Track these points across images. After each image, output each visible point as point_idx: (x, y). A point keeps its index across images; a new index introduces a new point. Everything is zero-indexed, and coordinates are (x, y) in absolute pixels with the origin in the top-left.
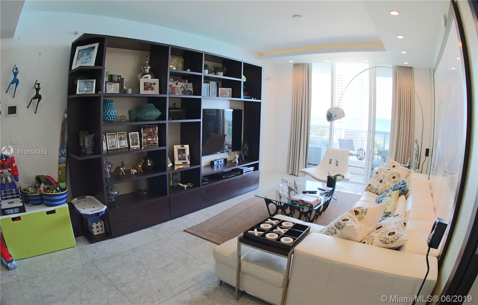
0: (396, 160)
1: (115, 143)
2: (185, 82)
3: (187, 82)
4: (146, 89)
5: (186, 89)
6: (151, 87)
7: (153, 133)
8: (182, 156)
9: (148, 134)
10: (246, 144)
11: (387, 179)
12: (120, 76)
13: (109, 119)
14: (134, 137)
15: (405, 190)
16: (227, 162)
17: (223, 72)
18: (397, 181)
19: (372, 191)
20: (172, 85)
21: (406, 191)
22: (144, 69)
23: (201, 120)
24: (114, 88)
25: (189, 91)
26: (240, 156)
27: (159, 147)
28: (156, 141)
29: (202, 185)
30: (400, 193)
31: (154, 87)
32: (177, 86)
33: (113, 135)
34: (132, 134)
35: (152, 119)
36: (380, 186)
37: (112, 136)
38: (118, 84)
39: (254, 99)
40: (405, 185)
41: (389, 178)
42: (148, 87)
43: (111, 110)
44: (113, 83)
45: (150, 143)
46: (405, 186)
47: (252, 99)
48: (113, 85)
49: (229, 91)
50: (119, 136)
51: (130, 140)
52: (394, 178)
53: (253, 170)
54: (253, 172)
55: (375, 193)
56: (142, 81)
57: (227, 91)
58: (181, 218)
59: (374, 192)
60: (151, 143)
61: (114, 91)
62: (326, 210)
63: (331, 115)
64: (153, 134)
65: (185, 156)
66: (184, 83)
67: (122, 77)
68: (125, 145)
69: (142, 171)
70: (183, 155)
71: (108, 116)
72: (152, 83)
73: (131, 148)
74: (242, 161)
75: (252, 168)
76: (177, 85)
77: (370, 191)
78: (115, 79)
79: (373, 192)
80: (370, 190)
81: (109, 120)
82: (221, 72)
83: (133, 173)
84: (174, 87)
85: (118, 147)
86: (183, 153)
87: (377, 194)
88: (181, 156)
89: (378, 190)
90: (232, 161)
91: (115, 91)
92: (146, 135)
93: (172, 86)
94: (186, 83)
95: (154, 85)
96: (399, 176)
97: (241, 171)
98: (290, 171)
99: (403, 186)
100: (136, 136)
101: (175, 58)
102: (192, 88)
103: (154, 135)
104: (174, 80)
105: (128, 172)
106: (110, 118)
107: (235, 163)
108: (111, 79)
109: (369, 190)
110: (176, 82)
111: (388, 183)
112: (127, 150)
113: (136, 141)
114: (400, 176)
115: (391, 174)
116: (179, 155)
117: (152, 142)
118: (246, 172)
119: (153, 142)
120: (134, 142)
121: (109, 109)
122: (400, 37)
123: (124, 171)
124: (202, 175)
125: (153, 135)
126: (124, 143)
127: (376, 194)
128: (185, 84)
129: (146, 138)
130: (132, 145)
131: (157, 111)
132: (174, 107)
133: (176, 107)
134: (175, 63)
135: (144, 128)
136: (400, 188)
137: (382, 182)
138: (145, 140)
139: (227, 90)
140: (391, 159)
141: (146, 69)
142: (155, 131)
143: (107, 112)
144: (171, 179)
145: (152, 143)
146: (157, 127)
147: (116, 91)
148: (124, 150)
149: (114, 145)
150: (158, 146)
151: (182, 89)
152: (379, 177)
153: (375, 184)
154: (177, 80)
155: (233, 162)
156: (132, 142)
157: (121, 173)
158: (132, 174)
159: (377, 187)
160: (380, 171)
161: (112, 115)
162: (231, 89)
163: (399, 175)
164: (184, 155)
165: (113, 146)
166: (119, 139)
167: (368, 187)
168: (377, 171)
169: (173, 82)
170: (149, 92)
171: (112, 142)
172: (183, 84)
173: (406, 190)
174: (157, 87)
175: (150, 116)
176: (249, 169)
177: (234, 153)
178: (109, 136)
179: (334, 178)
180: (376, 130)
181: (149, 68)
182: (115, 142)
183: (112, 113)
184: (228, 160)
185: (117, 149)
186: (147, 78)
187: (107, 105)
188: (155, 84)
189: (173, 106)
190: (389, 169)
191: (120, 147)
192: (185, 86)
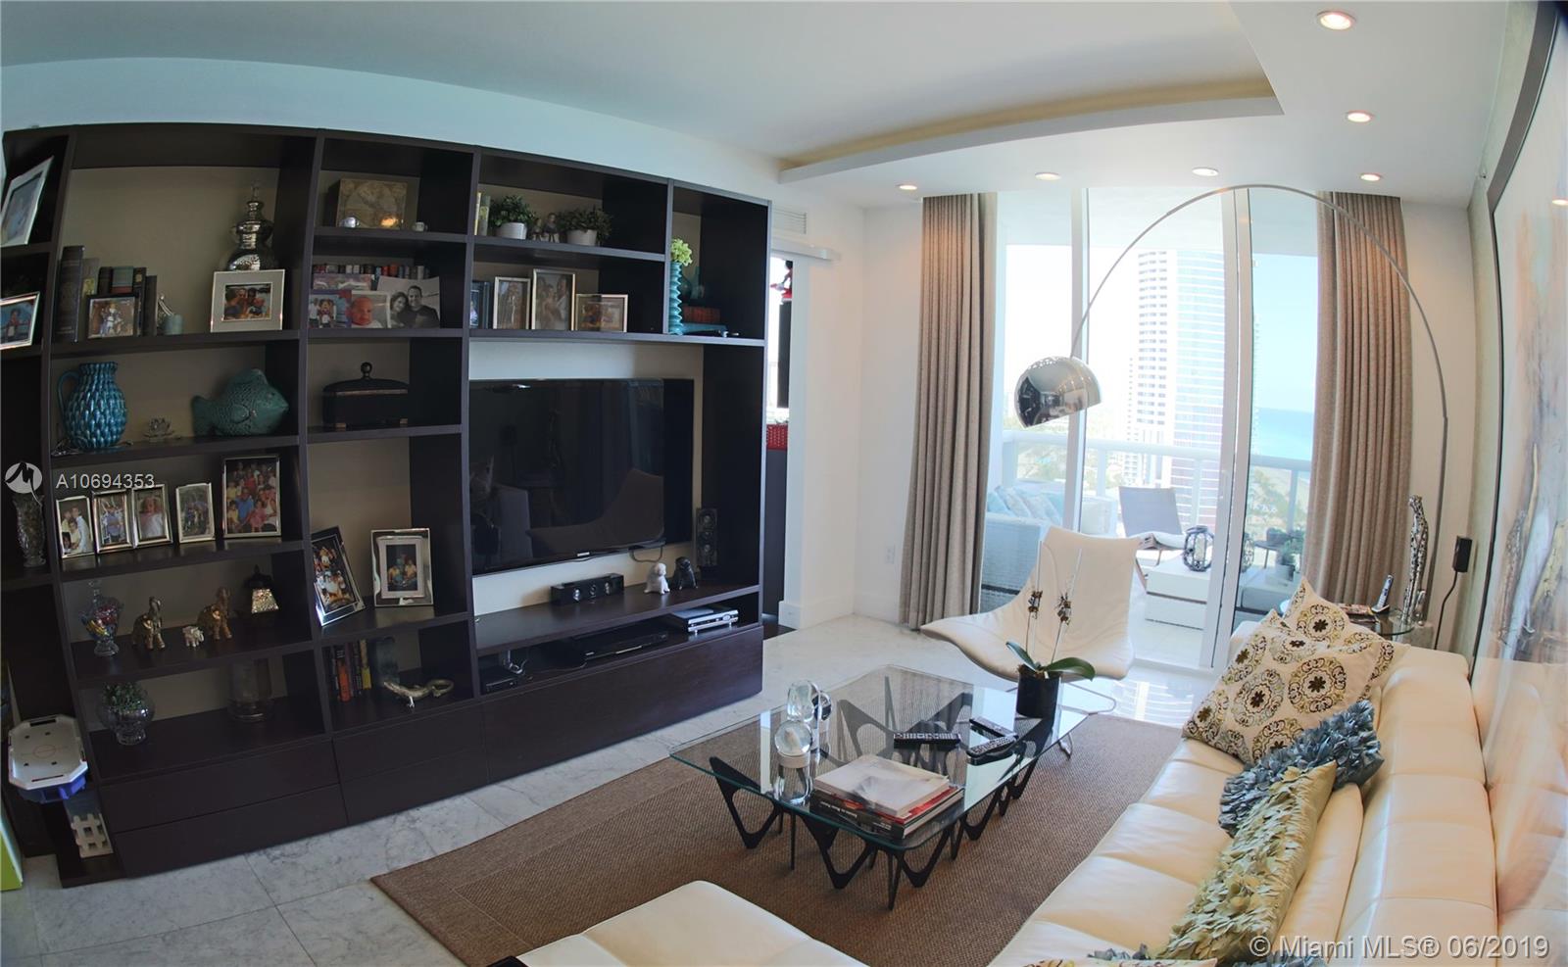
0: (1328, 595)
1: (122, 529)
2: (412, 276)
3: (420, 275)
4: (231, 312)
5: (413, 305)
6: (251, 304)
7: (262, 486)
8: (404, 573)
9: (246, 491)
10: (707, 519)
11: (1286, 691)
12: (143, 271)
13: (94, 435)
14: (194, 500)
15: (1362, 762)
16: (625, 591)
17: (592, 228)
18: (1329, 701)
19: (1213, 743)
20: (350, 291)
21: (1366, 768)
22: (240, 233)
23: (464, 429)
24: (115, 319)
25: (426, 310)
26: (677, 566)
27: (283, 540)
28: (271, 516)
29: (483, 692)
30: (1336, 778)
31: (263, 301)
32: (374, 292)
33: (117, 497)
34: (187, 492)
35: (254, 430)
36: (1251, 720)
37: (112, 498)
38: (130, 302)
39: (729, 336)
40: (1364, 734)
41: (1294, 686)
42: (242, 301)
43: (99, 401)
44: (114, 299)
45: (250, 526)
46: (1364, 740)
47: (720, 335)
48: (113, 305)
49: (617, 306)
50: (138, 499)
51: (180, 516)
52: (1317, 684)
53: (733, 624)
54: (736, 629)
55: (1226, 752)
56: (220, 281)
57: (612, 306)
58: (390, 819)
59: (1223, 745)
60: (254, 525)
61: (115, 327)
62: (1011, 809)
63: (1036, 394)
64: (264, 489)
65: (415, 574)
66: (410, 278)
67: (147, 275)
68: (159, 534)
69: (230, 636)
70: (407, 568)
71: (88, 426)
72: (258, 287)
73: (181, 547)
74: (689, 586)
75: (729, 616)
76: (374, 287)
77: (1207, 743)
78: (123, 282)
79: (1219, 746)
80: (1204, 735)
81: (94, 440)
82: (585, 229)
83: (191, 643)
84: (364, 297)
85: (132, 541)
86: (406, 563)
87: (1236, 756)
88: (398, 571)
89: (1239, 742)
90: (644, 585)
91: (119, 330)
92: (239, 494)
93: (354, 292)
94: (416, 278)
95: (264, 295)
96: (1340, 678)
97: (680, 629)
98: (913, 615)
99: (1353, 740)
100: (203, 497)
101: (369, 182)
102: (438, 298)
103: (267, 492)
104: (365, 269)
105: (175, 636)
106: (98, 432)
107: (656, 593)
108: (107, 284)
109: (1200, 734)
110: (373, 276)
111: (1287, 711)
112: (170, 553)
113: (199, 518)
114: (1348, 676)
115: (1306, 668)
116: (391, 570)
117: (260, 520)
118: (699, 631)
119: (263, 521)
120: (193, 522)
121: (94, 399)
122: (1335, 22)
123: (163, 632)
124: (477, 651)
125: (261, 492)
126: (159, 526)
127: (1230, 759)
128: (413, 282)
129: (237, 507)
130: (186, 534)
131: (270, 396)
132: (364, 376)
133: (373, 375)
134: (366, 202)
135: (232, 467)
136: (1344, 749)
137: (1262, 706)
138: (234, 515)
139: (610, 304)
140: (1308, 588)
141: (247, 233)
142: (269, 478)
143: (84, 411)
144: (365, 661)
145: (260, 526)
146: (278, 464)
147: (123, 328)
148: (159, 555)
149: (119, 536)
150: (280, 540)
151: (396, 304)
152: (1250, 677)
153: (1229, 712)
154: (379, 270)
155: (646, 591)
156: (186, 520)
157: (151, 640)
158: (188, 645)
159: (1238, 728)
160: (1256, 647)
161: (103, 421)
162: (626, 296)
163: (1342, 672)
164: (410, 570)
165: (116, 540)
166: (139, 509)
167: (1197, 721)
168: (1242, 648)
169: (357, 279)
170: (246, 324)
171: (113, 524)
172: (401, 284)
173: (1367, 762)
174: (275, 301)
175: (247, 418)
176: (714, 620)
177: (659, 553)
178: (103, 499)
179: (1047, 677)
180: (1253, 451)
181: (256, 227)
182: (122, 524)
183: (103, 413)
184: (627, 583)
185: (131, 550)
186: (247, 267)
187: (91, 386)
188: (266, 290)
189: (360, 375)
190: (1300, 637)
191: (140, 541)
192: (413, 292)
